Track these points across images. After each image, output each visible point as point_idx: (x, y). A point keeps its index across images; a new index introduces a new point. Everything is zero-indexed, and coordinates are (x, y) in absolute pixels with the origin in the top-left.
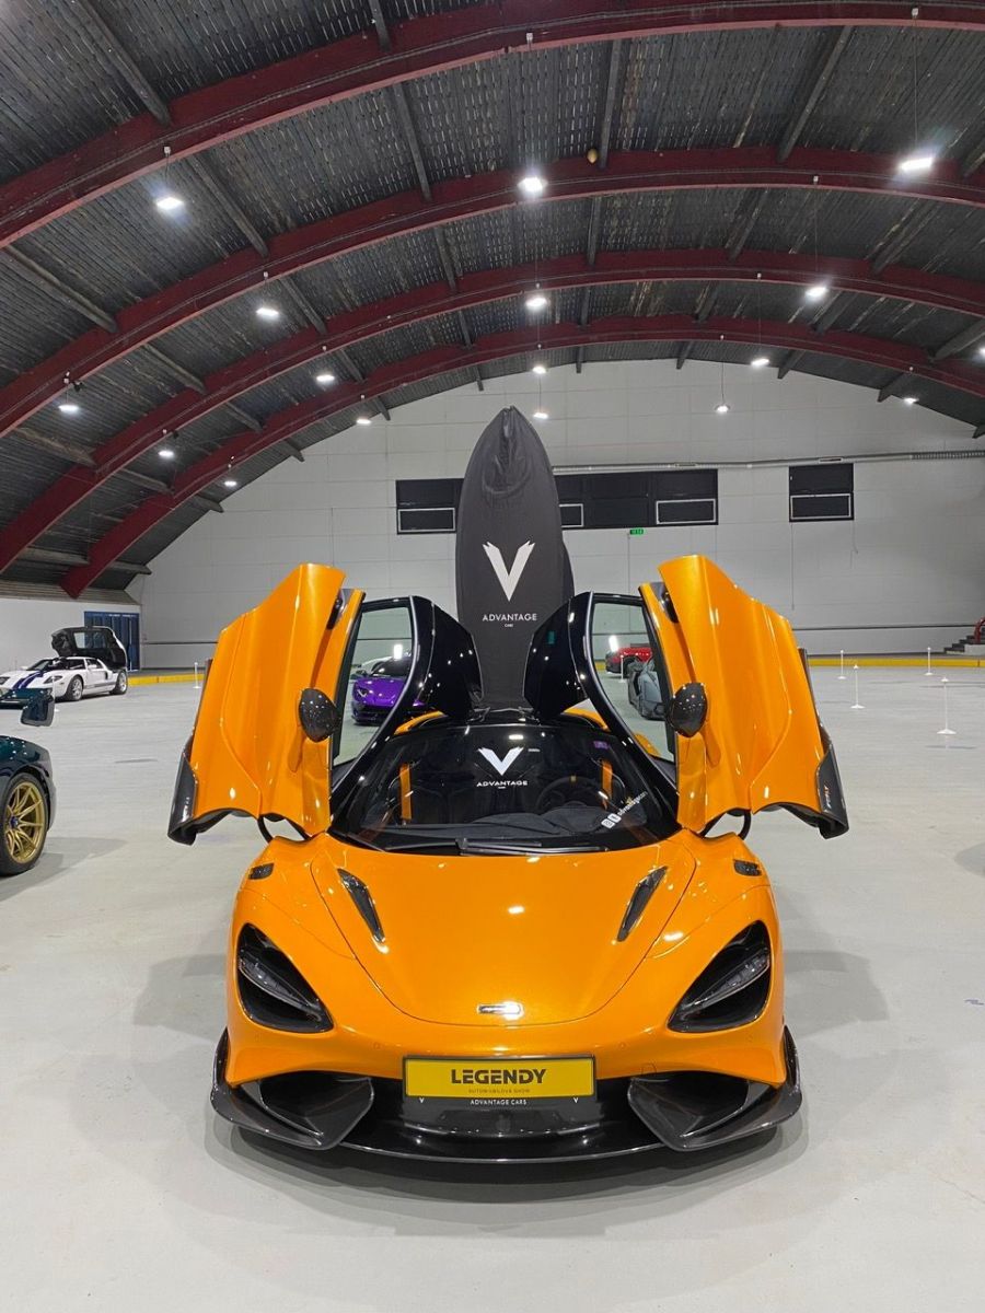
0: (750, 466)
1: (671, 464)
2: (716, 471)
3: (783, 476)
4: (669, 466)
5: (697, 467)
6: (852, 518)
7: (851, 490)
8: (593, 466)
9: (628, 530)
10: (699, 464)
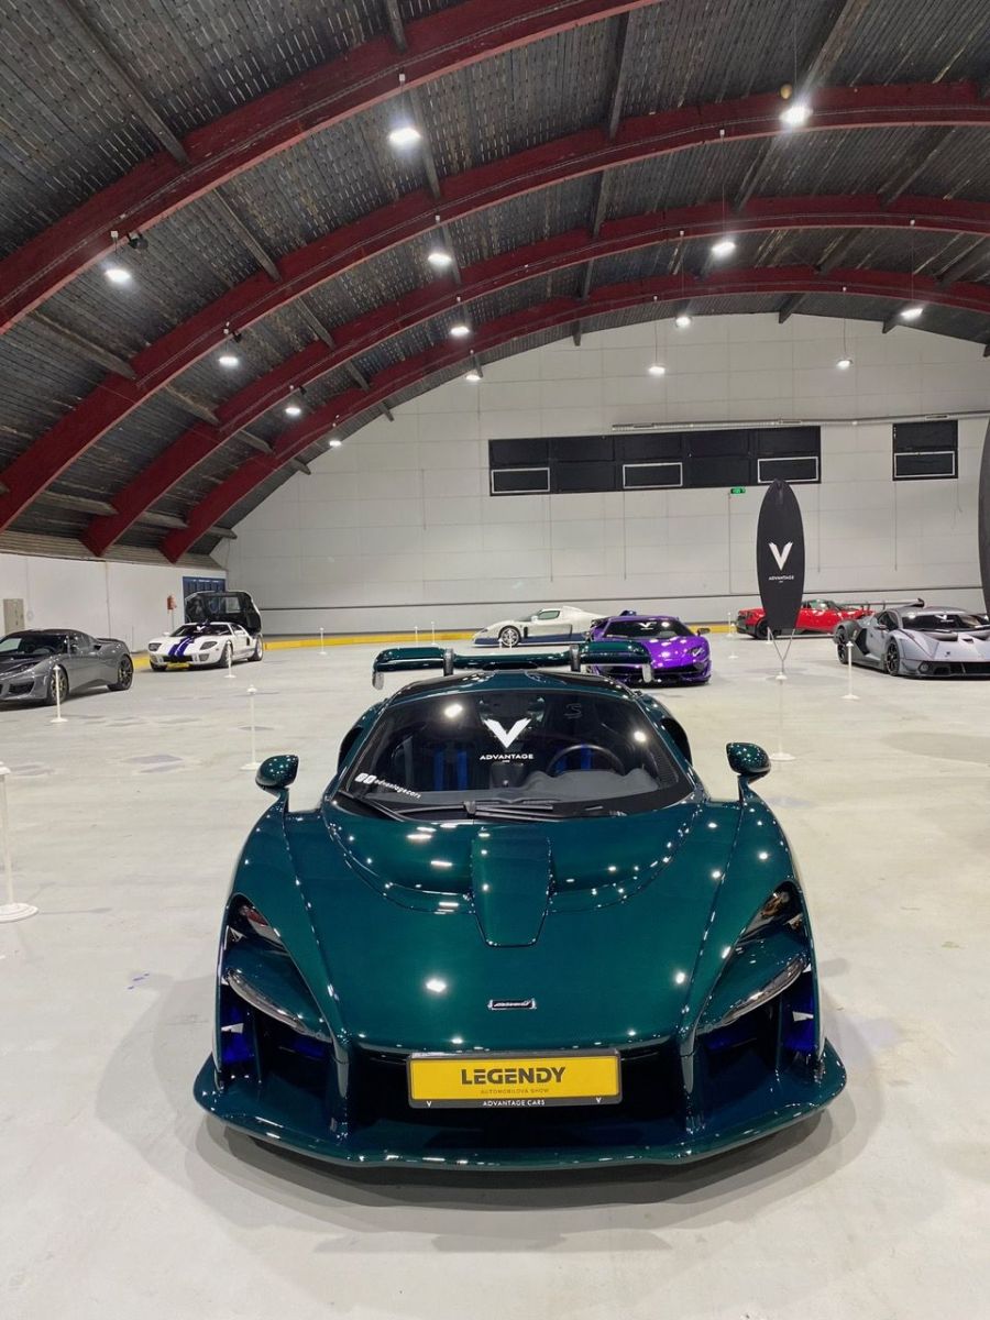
0: (855, 423)
1: (775, 420)
2: (818, 428)
3: (886, 434)
4: (773, 423)
5: (802, 424)
6: (956, 477)
7: (954, 447)
8: (693, 423)
9: (729, 489)
10: (804, 420)
